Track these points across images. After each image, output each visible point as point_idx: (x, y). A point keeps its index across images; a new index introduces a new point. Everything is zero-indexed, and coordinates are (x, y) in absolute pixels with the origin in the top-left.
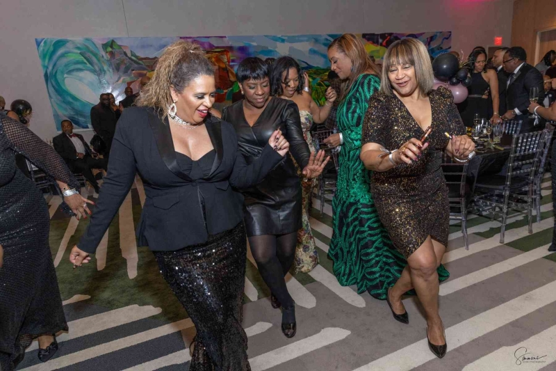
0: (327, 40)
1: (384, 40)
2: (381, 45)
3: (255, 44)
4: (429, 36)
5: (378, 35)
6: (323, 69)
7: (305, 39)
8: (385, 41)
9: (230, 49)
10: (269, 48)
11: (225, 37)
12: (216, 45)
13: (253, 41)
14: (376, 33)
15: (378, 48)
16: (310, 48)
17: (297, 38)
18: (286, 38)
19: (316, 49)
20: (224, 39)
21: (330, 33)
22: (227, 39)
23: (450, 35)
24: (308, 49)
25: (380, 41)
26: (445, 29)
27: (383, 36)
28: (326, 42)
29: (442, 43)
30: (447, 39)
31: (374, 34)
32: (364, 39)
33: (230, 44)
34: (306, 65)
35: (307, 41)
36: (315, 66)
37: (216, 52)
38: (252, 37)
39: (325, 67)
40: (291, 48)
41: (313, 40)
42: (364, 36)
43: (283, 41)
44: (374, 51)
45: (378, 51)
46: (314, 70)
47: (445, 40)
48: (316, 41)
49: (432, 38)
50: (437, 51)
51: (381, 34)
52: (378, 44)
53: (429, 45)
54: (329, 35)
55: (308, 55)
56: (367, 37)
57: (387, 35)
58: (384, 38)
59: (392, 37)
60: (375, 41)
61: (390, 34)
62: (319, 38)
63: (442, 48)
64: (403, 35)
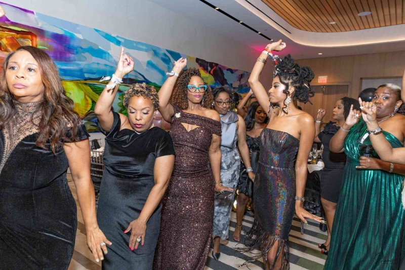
0: (165, 55)
1: (212, 68)
2: (210, 73)
3: (80, 36)
4: (240, 73)
5: (207, 62)
7: (144, 48)
8: (212, 70)
9: (40, 32)
10: (100, 47)
11: (32, 12)
12: (12, 20)
13: (79, 32)
14: (206, 61)
15: (208, 75)
16: (149, 59)
17: (135, 45)
18: (122, 41)
19: (154, 62)
20: (29, 15)
21: (169, 49)
22: (35, 16)
24: (146, 61)
25: (209, 69)
27: (211, 65)
28: (164, 57)
31: (204, 61)
32: (197, 64)
33: (40, 25)
34: (142, 78)
35: (146, 51)
36: (153, 82)
37: (11, 30)
38: (78, 25)
41: (152, 52)
42: (198, 60)
43: (118, 43)
45: (207, 78)
48: (156, 53)
50: (244, 88)
51: (210, 63)
52: (207, 72)
53: (240, 81)
54: (168, 51)
55: (145, 67)
56: (200, 62)
57: (214, 65)
58: (212, 67)
59: (217, 68)
60: (206, 67)
61: (217, 65)
62: (158, 51)
63: (247, 85)
64: (224, 67)
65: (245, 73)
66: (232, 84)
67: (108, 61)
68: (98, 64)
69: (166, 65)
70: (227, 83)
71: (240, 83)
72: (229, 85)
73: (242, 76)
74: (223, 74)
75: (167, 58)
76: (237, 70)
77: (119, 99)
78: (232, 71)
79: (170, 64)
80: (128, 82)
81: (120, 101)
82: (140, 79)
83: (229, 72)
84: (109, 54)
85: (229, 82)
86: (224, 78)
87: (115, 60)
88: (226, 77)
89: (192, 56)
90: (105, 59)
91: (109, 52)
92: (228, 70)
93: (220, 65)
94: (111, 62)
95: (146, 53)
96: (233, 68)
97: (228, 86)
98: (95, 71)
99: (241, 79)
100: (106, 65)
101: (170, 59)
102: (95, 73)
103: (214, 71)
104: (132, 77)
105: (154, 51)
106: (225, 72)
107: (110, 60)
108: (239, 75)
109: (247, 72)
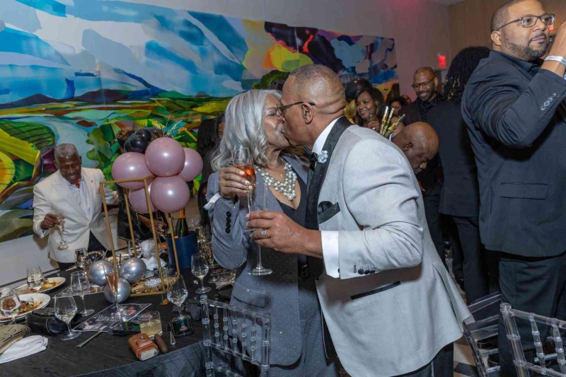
0: (189, 24)
1: (304, 41)
2: (301, 50)
4: (368, 43)
5: (292, 29)
6: (189, 99)
7: (132, 13)
8: (306, 44)
10: (8, 25)
14: (289, 25)
15: (297, 55)
16: (148, 39)
17: (105, 9)
18: (68, 2)
19: (164, 44)
21: (195, 10)
23: (394, 45)
24: (144, 45)
25: (299, 42)
27: (302, 32)
28: (186, 29)
29: (386, 57)
30: (391, 50)
31: (284, 27)
32: (269, 35)
34: (141, 87)
35: (137, 20)
36: (168, 89)
39: (194, 94)
40: (88, 36)
41: (154, 20)
42: (269, 26)
43: (59, 9)
44: (290, 62)
45: (297, 63)
46: (165, 99)
47: (388, 52)
48: (163, 22)
50: (382, 71)
51: (299, 29)
52: (295, 48)
53: (370, 58)
54: (194, 15)
55: (144, 59)
56: (274, 29)
57: (307, 32)
58: (304, 38)
59: (317, 38)
60: (290, 40)
61: (314, 31)
62: (168, 18)
63: (386, 66)
64: (332, 35)
65: (379, 41)
66: (353, 68)
67: (40, 56)
68: (11, 66)
69: (196, 48)
70: (343, 68)
71: (371, 63)
72: (347, 70)
73: (372, 48)
74: (331, 49)
75: (195, 31)
76: (361, 36)
77: (88, 142)
78: (349, 40)
79: (205, 43)
80: (104, 99)
81: (91, 147)
82: (134, 89)
83: (344, 43)
84: (37, 38)
85: (347, 64)
86: (334, 56)
87: (57, 53)
88: (338, 54)
89: (253, 19)
90: (30, 52)
91: (38, 33)
92: (342, 38)
93: (322, 30)
94: (49, 58)
95: (139, 25)
96: (351, 34)
97: (345, 72)
98: (6, 86)
99: (373, 55)
100: (35, 67)
101: (202, 33)
102: (7, 91)
103: (309, 47)
104: (113, 87)
105: (156, 17)
106: (334, 43)
107: (45, 52)
108: (367, 47)
109: (382, 38)
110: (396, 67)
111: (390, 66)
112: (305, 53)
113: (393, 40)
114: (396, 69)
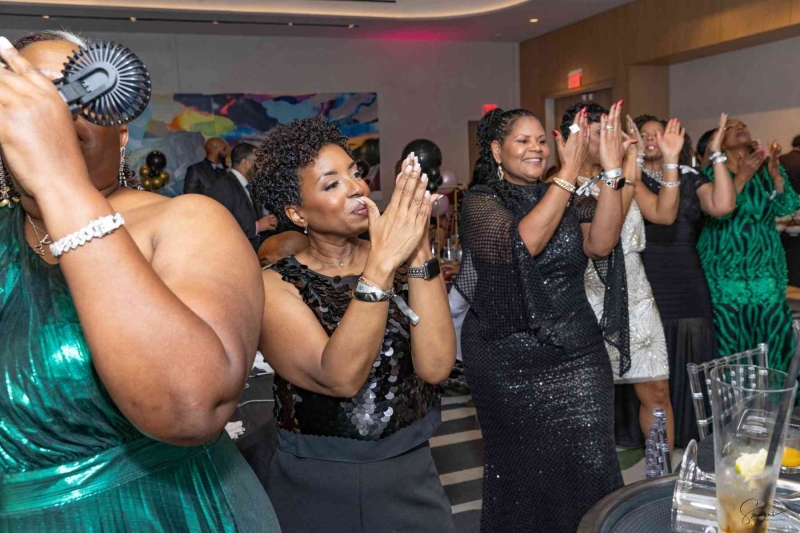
1: (222, 105)
2: (217, 113)
4: (326, 100)
5: (208, 97)
8: (225, 107)
14: (205, 93)
15: (212, 118)
23: (374, 100)
25: (215, 106)
26: (362, 88)
27: (222, 99)
29: (357, 112)
30: (368, 105)
31: (200, 96)
32: (178, 104)
42: (178, 97)
44: (202, 124)
45: (211, 124)
47: (363, 108)
49: (333, 104)
50: (346, 126)
51: (216, 95)
52: (210, 112)
53: (327, 114)
56: (185, 99)
57: (229, 97)
58: (223, 103)
59: (241, 101)
60: (203, 106)
61: (238, 96)
63: (356, 121)
64: (265, 97)
65: (347, 97)
74: (263, 111)
76: (314, 95)
78: (292, 100)
83: (282, 102)
86: (266, 116)
88: (271, 113)
92: (277, 99)
93: (249, 94)
96: (296, 94)
99: (332, 112)
103: (229, 109)
106: (267, 104)
108: (322, 104)
109: (352, 94)
110: (376, 120)
111: (363, 120)
112: (224, 115)
113: (375, 94)
114: (375, 124)
